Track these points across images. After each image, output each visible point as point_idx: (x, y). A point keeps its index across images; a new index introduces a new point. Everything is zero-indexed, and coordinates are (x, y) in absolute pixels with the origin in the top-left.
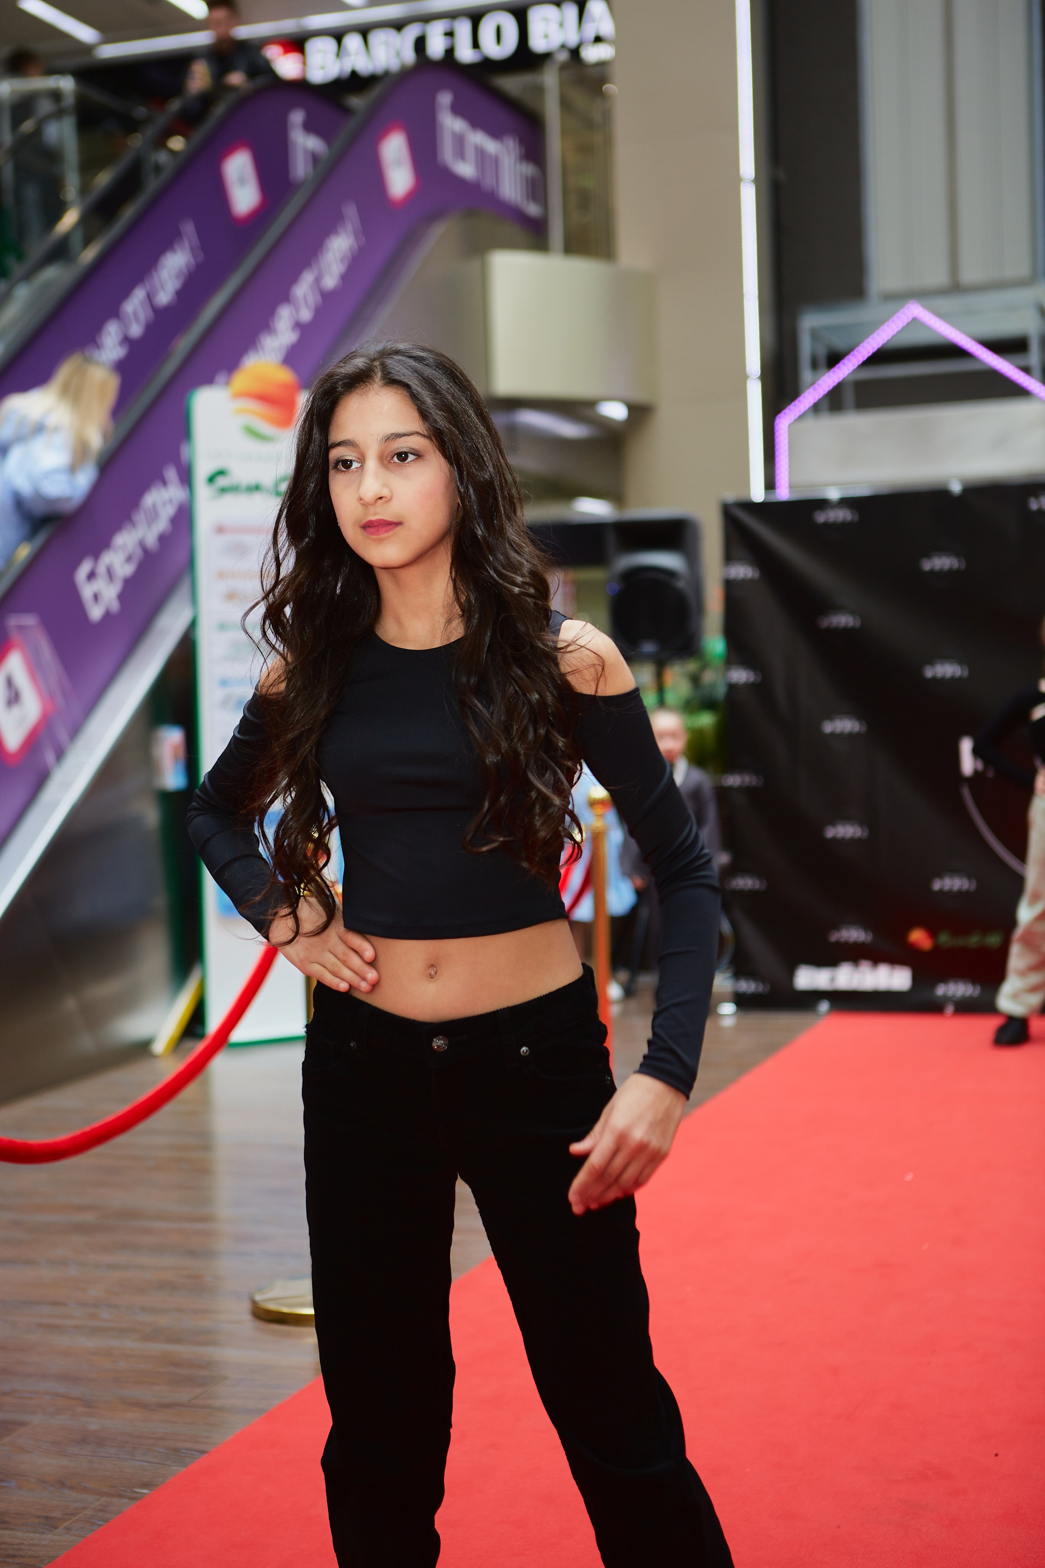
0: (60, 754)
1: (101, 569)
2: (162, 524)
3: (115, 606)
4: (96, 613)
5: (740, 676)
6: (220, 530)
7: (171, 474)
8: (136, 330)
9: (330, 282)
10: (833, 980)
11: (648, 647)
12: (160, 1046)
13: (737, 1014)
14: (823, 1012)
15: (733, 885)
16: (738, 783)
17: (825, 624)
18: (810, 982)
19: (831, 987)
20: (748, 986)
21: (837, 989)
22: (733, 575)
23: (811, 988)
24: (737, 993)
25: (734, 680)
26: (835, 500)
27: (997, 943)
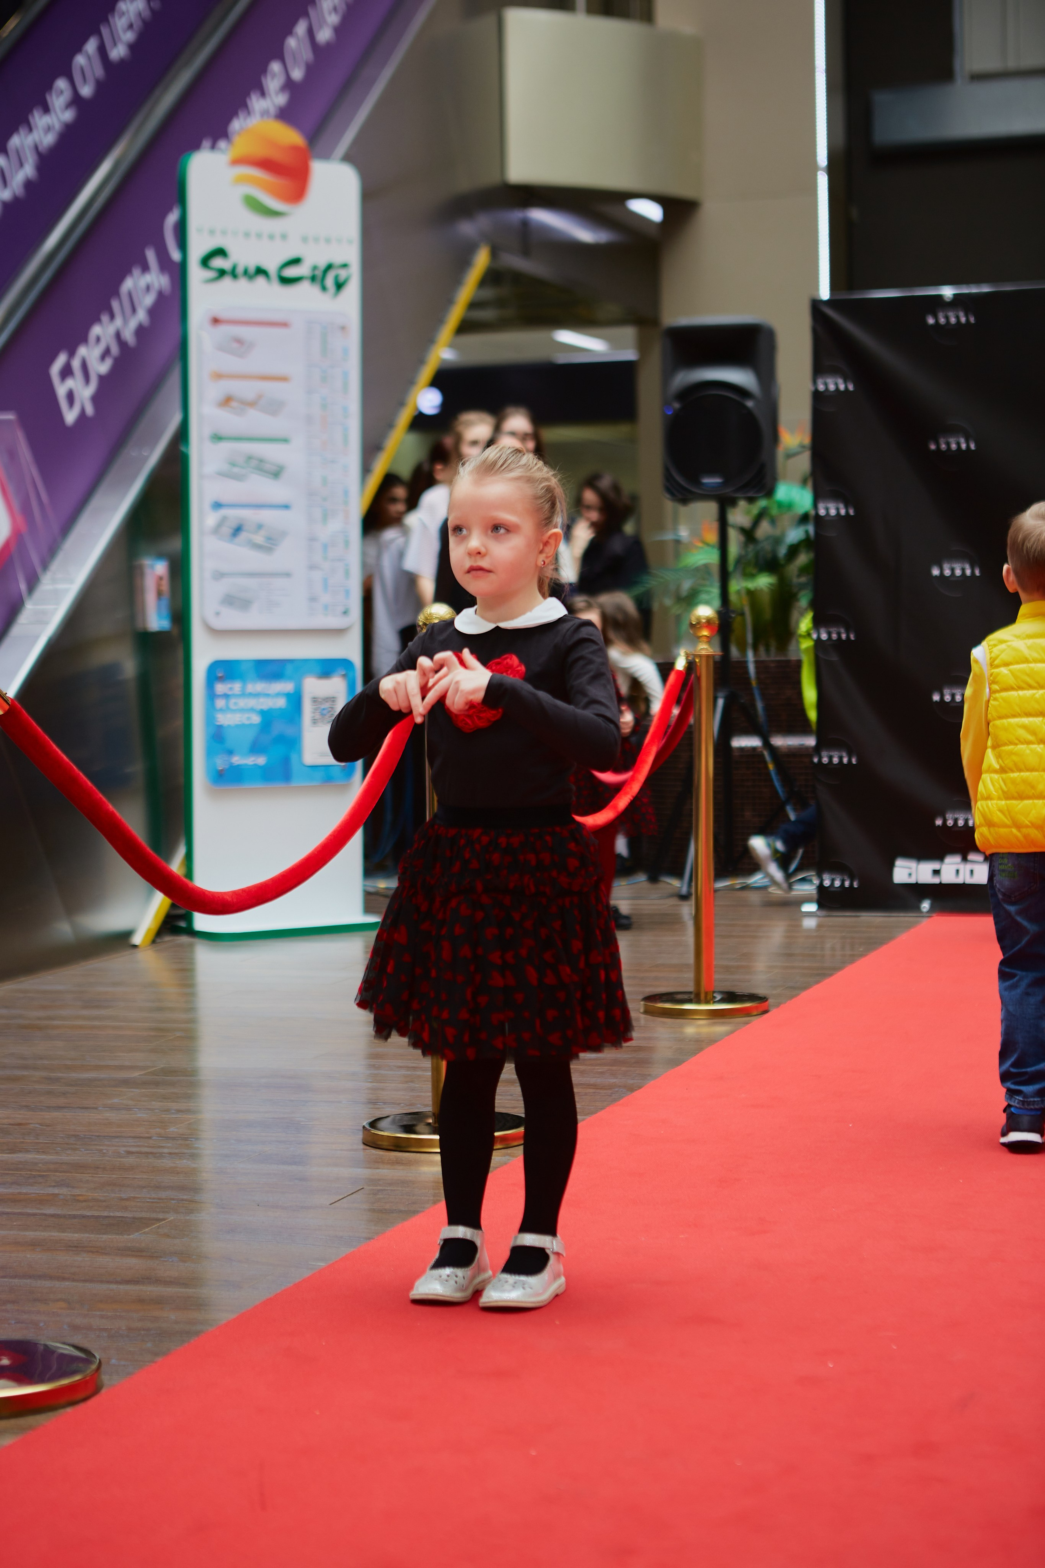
0: (33, 582)
1: (76, 364)
2: (141, 316)
3: (90, 410)
4: (70, 417)
5: (831, 509)
6: (216, 321)
7: (151, 255)
8: (86, 91)
9: (324, 35)
10: (936, 872)
11: (711, 481)
12: (137, 939)
13: (819, 913)
14: (925, 910)
15: (816, 760)
16: (824, 636)
17: (933, 447)
18: (910, 875)
19: (936, 880)
20: (833, 880)
21: (943, 882)
22: (821, 388)
23: (912, 880)
24: (821, 887)
25: (822, 512)
26: (948, 298)
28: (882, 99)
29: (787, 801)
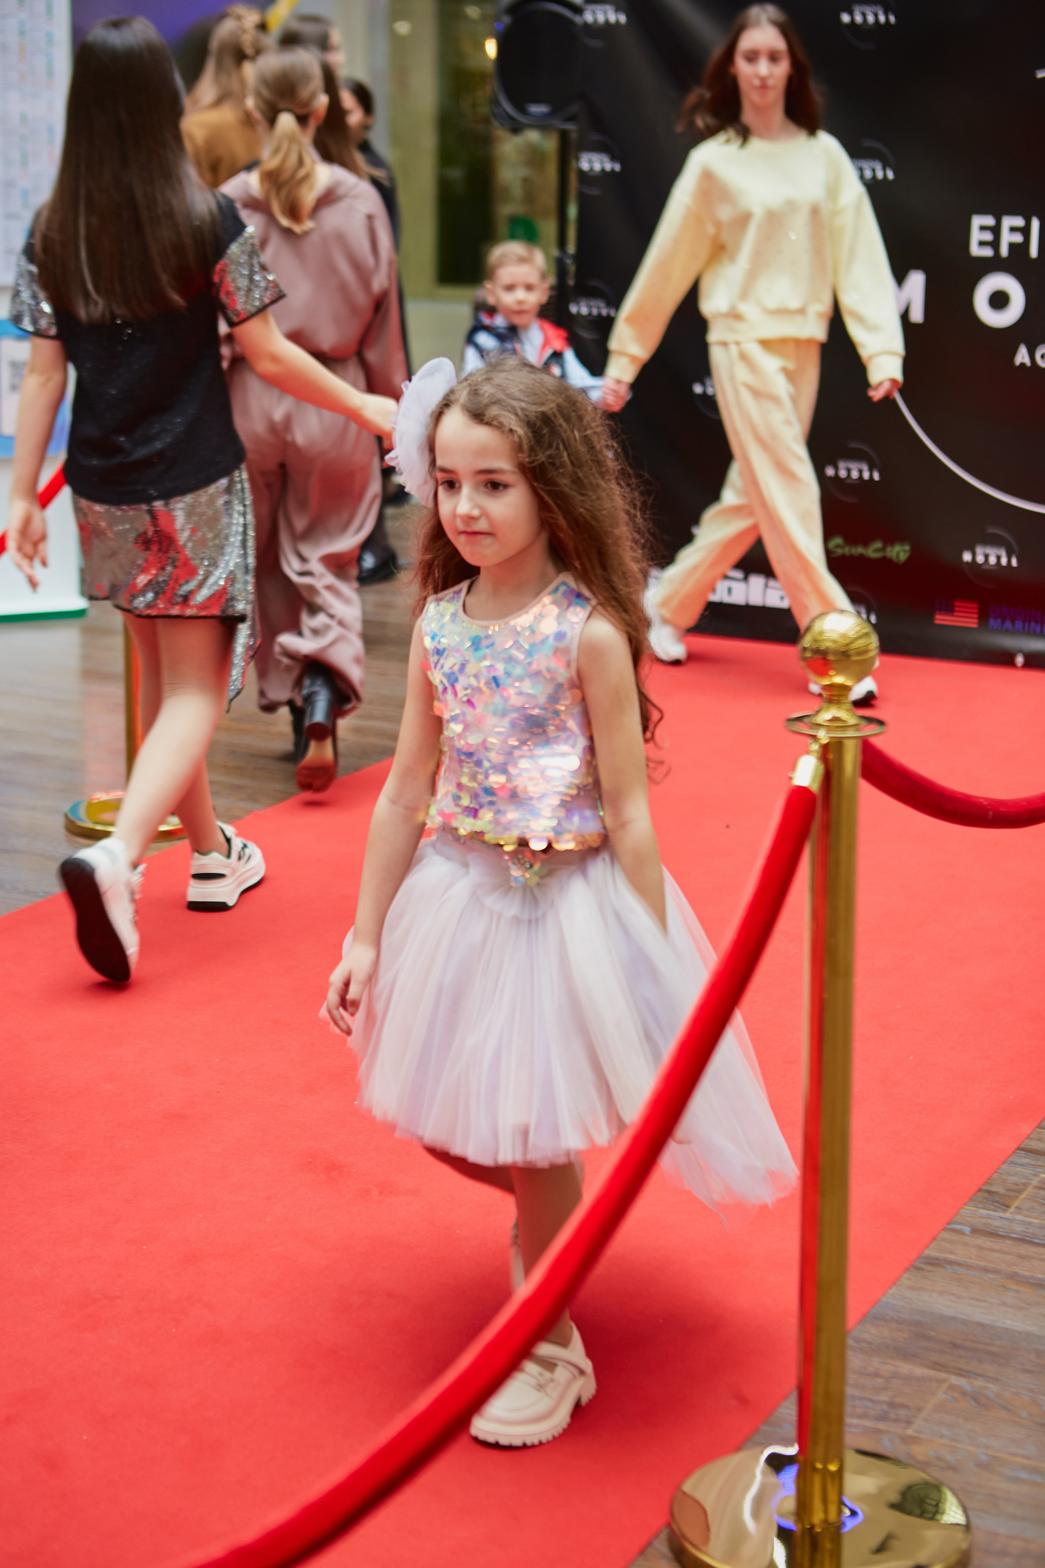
5: (596, 163)
11: (538, 109)
16: (585, 311)
22: (590, 19)
25: (585, 166)
27: (903, 557)
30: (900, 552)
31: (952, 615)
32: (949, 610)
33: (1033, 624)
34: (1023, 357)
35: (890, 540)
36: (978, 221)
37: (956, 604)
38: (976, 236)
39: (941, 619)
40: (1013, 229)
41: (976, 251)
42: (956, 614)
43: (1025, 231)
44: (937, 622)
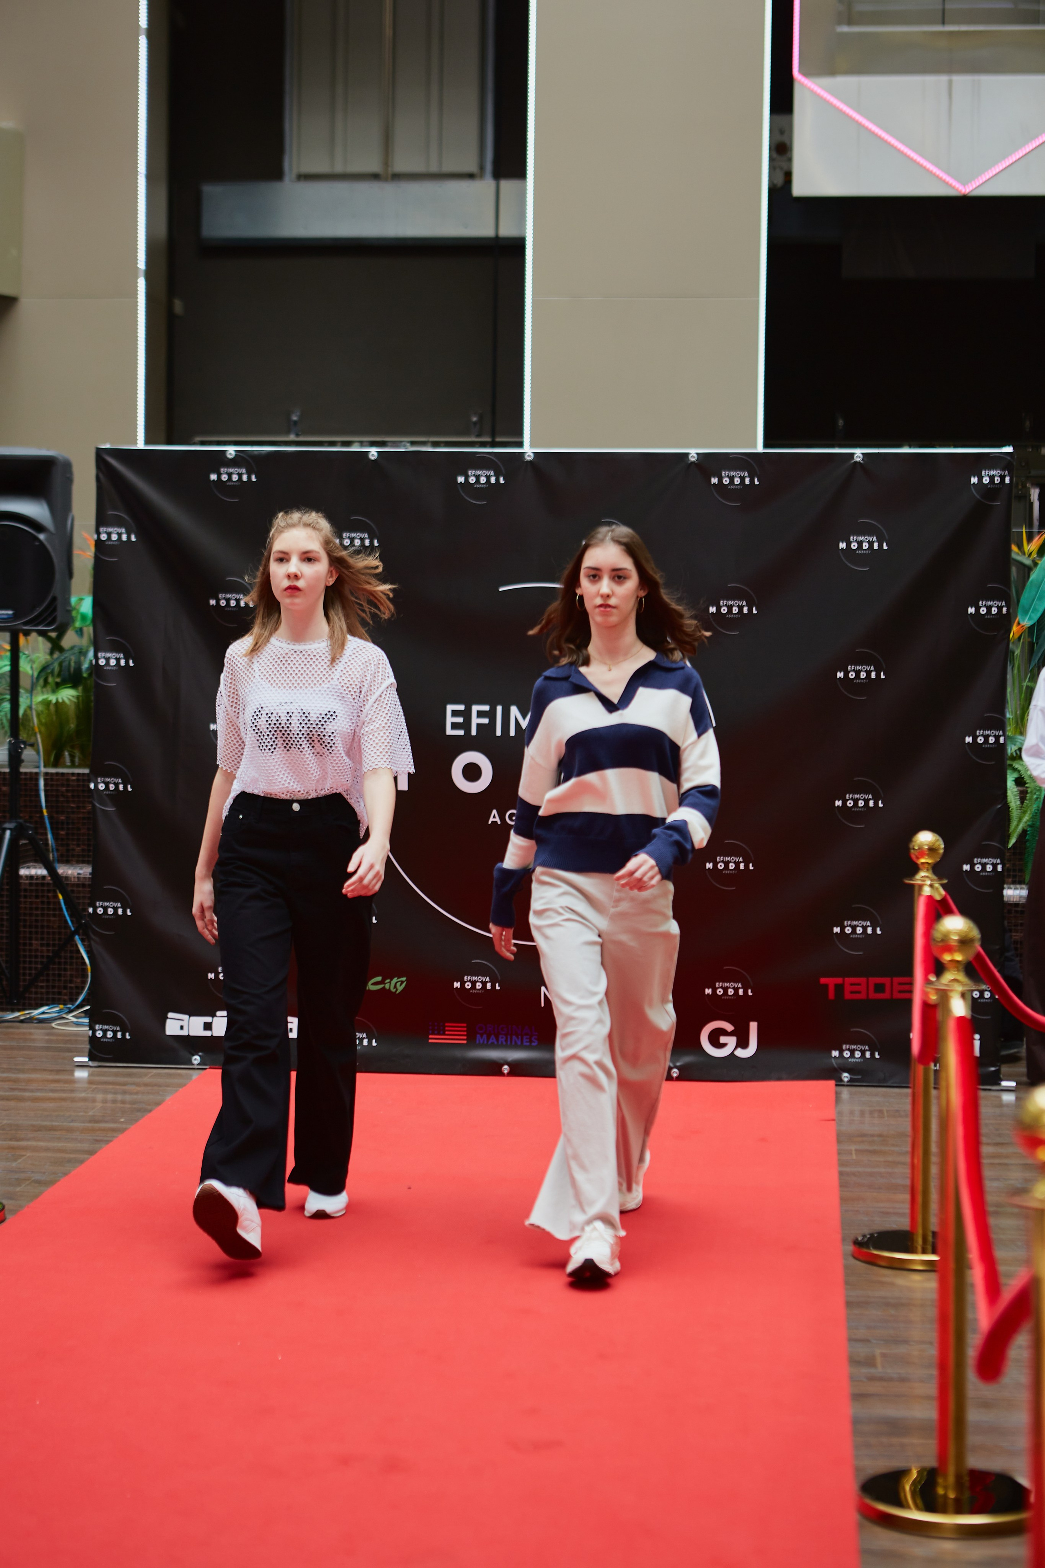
5: (112, 659)
10: (208, 1026)
13: (91, 1063)
14: (196, 1062)
15: (91, 910)
16: (102, 787)
17: (213, 602)
18: (182, 1028)
19: (208, 1033)
20: (105, 1032)
21: (215, 1035)
22: (104, 537)
23: (184, 1033)
24: (93, 1039)
25: (102, 662)
26: (230, 454)
27: (400, 988)
28: (212, 191)
29: (76, 932)
30: (397, 985)
31: (444, 1034)
32: (441, 1031)
33: (514, 1037)
34: (494, 817)
35: (388, 975)
36: (450, 708)
37: (446, 1024)
38: (450, 720)
39: (433, 1039)
40: (480, 714)
41: (449, 731)
42: (447, 1033)
43: (491, 715)
44: (430, 1041)
